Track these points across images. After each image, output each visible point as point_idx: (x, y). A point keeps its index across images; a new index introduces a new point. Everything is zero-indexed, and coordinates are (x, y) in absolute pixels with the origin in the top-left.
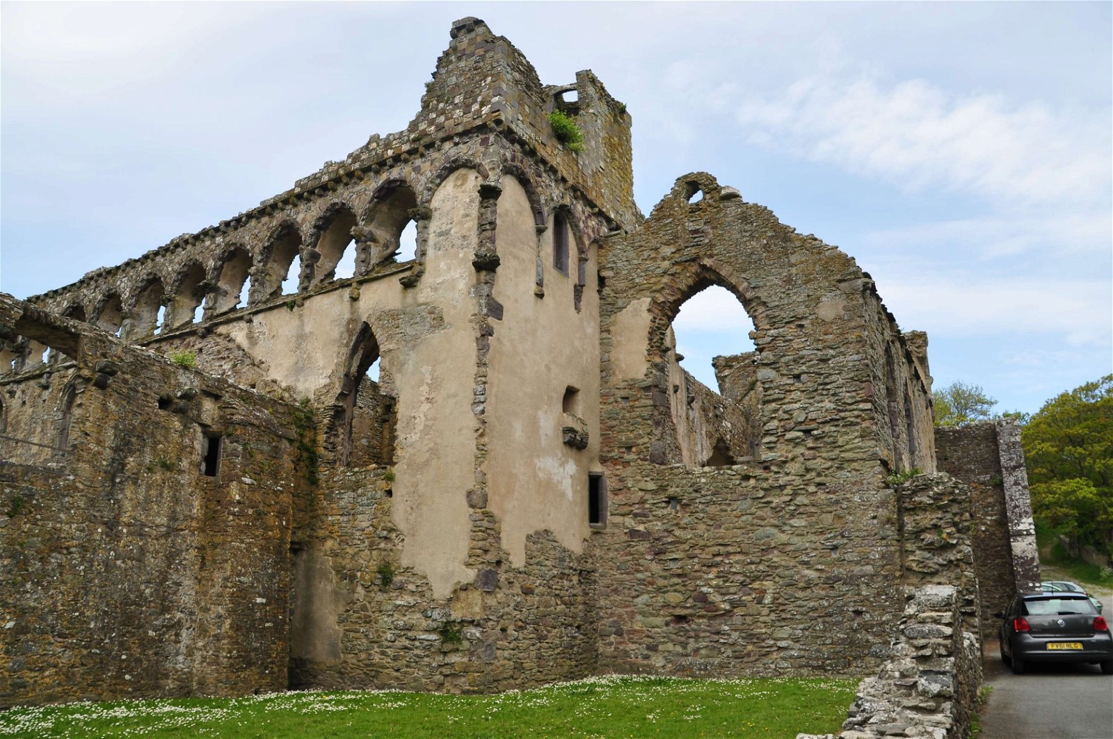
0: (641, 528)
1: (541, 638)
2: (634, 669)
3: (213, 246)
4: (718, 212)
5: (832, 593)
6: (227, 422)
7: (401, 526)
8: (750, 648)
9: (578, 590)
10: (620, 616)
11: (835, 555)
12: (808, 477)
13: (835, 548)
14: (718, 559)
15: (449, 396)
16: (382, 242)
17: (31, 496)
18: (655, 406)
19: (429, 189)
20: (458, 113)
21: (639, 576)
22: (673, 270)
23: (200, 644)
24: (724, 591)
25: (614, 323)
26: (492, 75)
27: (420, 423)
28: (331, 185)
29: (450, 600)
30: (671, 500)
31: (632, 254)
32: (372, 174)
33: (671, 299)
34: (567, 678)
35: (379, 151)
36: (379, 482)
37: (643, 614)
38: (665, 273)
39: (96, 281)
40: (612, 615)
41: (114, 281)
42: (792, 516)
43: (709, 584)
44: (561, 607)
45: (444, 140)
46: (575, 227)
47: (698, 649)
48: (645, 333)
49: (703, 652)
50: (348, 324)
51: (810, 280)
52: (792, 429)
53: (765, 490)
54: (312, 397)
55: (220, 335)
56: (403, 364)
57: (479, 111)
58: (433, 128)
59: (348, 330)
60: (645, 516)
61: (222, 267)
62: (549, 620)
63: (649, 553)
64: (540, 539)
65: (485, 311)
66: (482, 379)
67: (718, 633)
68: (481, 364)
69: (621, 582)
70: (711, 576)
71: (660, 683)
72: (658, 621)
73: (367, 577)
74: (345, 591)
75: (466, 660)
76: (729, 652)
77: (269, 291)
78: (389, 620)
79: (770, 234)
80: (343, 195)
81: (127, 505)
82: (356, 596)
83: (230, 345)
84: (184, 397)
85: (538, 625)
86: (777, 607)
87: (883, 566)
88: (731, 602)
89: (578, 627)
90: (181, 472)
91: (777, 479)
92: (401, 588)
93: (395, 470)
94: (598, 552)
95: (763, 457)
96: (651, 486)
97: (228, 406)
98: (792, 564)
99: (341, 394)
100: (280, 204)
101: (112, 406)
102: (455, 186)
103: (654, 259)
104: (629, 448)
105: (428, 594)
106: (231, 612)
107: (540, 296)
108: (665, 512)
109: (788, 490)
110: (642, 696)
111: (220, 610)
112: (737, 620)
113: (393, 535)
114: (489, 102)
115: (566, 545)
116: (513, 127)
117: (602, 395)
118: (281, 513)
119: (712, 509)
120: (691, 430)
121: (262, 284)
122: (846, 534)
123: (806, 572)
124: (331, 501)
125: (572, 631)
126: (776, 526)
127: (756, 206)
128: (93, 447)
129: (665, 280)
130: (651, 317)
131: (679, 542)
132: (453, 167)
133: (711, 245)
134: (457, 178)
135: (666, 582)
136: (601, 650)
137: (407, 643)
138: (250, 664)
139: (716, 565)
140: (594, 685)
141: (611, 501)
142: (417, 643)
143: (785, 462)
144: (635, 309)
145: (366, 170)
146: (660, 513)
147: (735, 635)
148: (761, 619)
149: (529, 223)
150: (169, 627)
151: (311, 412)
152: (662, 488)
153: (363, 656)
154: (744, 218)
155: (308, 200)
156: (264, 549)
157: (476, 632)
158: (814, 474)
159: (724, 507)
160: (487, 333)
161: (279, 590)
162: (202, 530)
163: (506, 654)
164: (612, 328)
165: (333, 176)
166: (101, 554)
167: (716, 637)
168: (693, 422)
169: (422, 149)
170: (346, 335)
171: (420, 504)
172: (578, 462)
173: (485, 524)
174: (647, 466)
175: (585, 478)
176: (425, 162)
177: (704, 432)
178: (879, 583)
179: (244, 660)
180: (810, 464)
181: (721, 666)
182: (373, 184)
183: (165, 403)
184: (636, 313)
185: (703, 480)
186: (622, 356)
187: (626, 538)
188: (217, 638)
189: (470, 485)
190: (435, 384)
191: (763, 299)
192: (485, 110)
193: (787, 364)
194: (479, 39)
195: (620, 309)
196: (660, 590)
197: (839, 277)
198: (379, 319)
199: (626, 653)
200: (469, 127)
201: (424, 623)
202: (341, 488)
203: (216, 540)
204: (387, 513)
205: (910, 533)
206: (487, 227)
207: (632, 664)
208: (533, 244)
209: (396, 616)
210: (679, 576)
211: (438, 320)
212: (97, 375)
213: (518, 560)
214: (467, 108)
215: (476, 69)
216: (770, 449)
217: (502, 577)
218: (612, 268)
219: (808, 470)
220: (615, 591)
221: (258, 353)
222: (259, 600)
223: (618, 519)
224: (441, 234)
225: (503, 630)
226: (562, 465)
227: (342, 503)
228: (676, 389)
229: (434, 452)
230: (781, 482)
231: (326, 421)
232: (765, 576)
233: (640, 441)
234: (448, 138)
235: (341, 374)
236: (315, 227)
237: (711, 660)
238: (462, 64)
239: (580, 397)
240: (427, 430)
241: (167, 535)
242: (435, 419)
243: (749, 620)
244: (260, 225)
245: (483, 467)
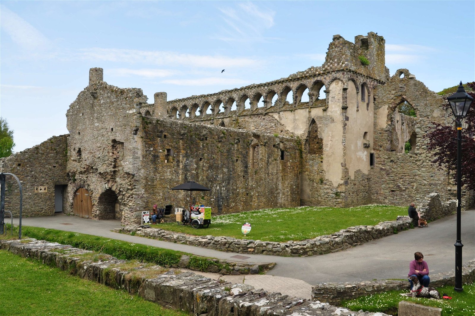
0: (383, 168)
1: (358, 195)
2: (381, 203)
3: (264, 89)
4: (408, 82)
5: (430, 187)
6: (286, 148)
7: (325, 170)
8: (410, 199)
9: (367, 183)
10: (377, 189)
11: (432, 178)
12: (427, 158)
13: (432, 176)
14: (403, 177)
15: (336, 140)
16: (315, 95)
17: (257, 170)
18: (388, 136)
19: (329, 85)
20: (336, 65)
21: (383, 180)
22: (395, 98)
23: (283, 197)
24: (404, 185)
25: (377, 112)
26: (345, 55)
27: (329, 146)
28: (300, 78)
29: (337, 187)
30: (392, 161)
31: (383, 92)
32: (312, 77)
33: (394, 106)
34: (364, 204)
35: (314, 72)
36: (319, 159)
37: (383, 189)
38: (392, 99)
39: (225, 94)
40: (375, 189)
41: (231, 94)
42: (422, 168)
43: (400, 183)
44: (362, 188)
45: (332, 72)
46: (367, 87)
47: (397, 199)
48: (386, 116)
49: (398, 199)
50: (308, 118)
51: (432, 105)
52: (424, 145)
53: (416, 160)
54: (299, 136)
55: (270, 115)
56: (324, 131)
57: (342, 65)
58: (329, 68)
59: (308, 120)
60: (384, 165)
61: (267, 95)
62: (360, 191)
63: (385, 174)
64: (358, 172)
65: (345, 120)
66: (344, 137)
67: (402, 195)
68: (344, 133)
69: (378, 181)
70: (401, 181)
71: (386, 206)
72: (387, 191)
73: (317, 181)
74: (311, 184)
75: (341, 200)
76: (404, 200)
77: (283, 104)
78: (323, 191)
79: (422, 90)
80: (304, 82)
81: (270, 169)
82: (314, 185)
83: (273, 119)
84: (278, 144)
85: (357, 192)
86: (417, 190)
87: (443, 182)
88: (405, 188)
89: (367, 192)
90: (278, 160)
91: (419, 158)
92: (326, 184)
93: (323, 156)
94: (372, 173)
95: (416, 152)
96: (387, 157)
97: (285, 144)
98: (421, 179)
99: (308, 136)
100: (285, 81)
101: (266, 149)
102: (336, 84)
103: (390, 94)
104: (381, 147)
105: (332, 186)
106: (290, 190)
107: (358, 111)
108: (390, 164)
109: (421, 161)
110: (380, 209)
111: (288, 190)
112: (407, 192)
113: (323, 172)
114: (344, 63)
115: (364, 172)
116: (351, 69)
117: (374, 132)
118: (297, 167)
119: (402, 164)
120: (403, 132)
121: (281, 103)
122: (435, 173)
123: (425, 182)
124: (307, 162)
125: (365, 193)
126: (418, 170)
127: (419, 81)
128: (264, 158)
129: (392, 101)
130: (388, 111)
131: (393, 172)
132: (335, 79)
133: (406, 92)
134: (336, 82)
135: (389, 182)
136: (372, 198)
137: (327, 196)
138: (294, 201)
139: (402, 178)
140: (370, 206)
141: (376, 160)
142: (330, 196)
143: (421, 154)
144: (384, 108)
145: (310, 76)
146: (388, 164)
147: (406, 196)
148: (413, 192)
149: (355, 91)
150: (278, 193)
151: (300, 140)
152: (389, 158)
153: (316, 199)
154: (415, 85)
155: (294, 81)
156: (295, 176)
157: (343, 194)
158: (428, 157)
159: (405, 164)
160: (345, 125)
161: (298, 184)
162: (282, 172)
163: (350, 199)
164: (377, 113)
165: (301, 76)
166: (267, 180)
167: (401, 196)
168: (403, 129)
169: (326, 73)
170: (308, 121)
171: (330, 165)
172: (367, 151)
173: (345, 170)
174: (386, 152)
175: (369, 155)
176: (327, 77)
177: (407, 132)
178: (442, 186)
179: (293, 200)
180: (428, 155)
181: (402, 203)
182: (313, 80)
183: (274, 146)
184: (384, 109)
185: (400, 157)
186: (380, 121)
187: (380, 170)
188: (287, 195)
189: (342, 162)
190: (333, 137)
191: (419, 109)
192: (343, 65)
193: (424, 128)
194: (341, 42)
195: (380, 108)
196: (388, 183)
197: (439, 105)
198: (317, 118)
199: (379, 199)
200: (339, 70)
201: (331, 192)
202: (309, 160)
203: (285, 174)
204: (321, 166)
205: (451, 174)
206: (345, 98)
207: (380, 201)
208: (356, 97)
209: (324, 190)
210: (393, 180)
211: (333, 121)
212: (264, 144)
213: (353, 178)
214: (338, 64)
215: (340, 52)
216: (418, 150)
217: (349, 182)
218: (377, 96)
219: (427, 156)
220: (377, 183)
221: (282, 122)
222: (294, 187)
223: (378, 165)
224: (332, 97)
225: (349, 194)
226: (363, 153)
227: (310, 163)
228: (398, 121)
229: (333, 153)
230: (420, 159)
231: (304, 143)
232: (414, 182)
233: (384, 145)
234: (334, 71)
235: (307, 130)
236: (296, 89)
237: (400, 201)
238: (336, 49)
239: (368, 134)
240: (331, 148)
241: (276, 174)
242: (333, 145)
243: (410, 192)
244: (279, 86)
245: (345, 158)
